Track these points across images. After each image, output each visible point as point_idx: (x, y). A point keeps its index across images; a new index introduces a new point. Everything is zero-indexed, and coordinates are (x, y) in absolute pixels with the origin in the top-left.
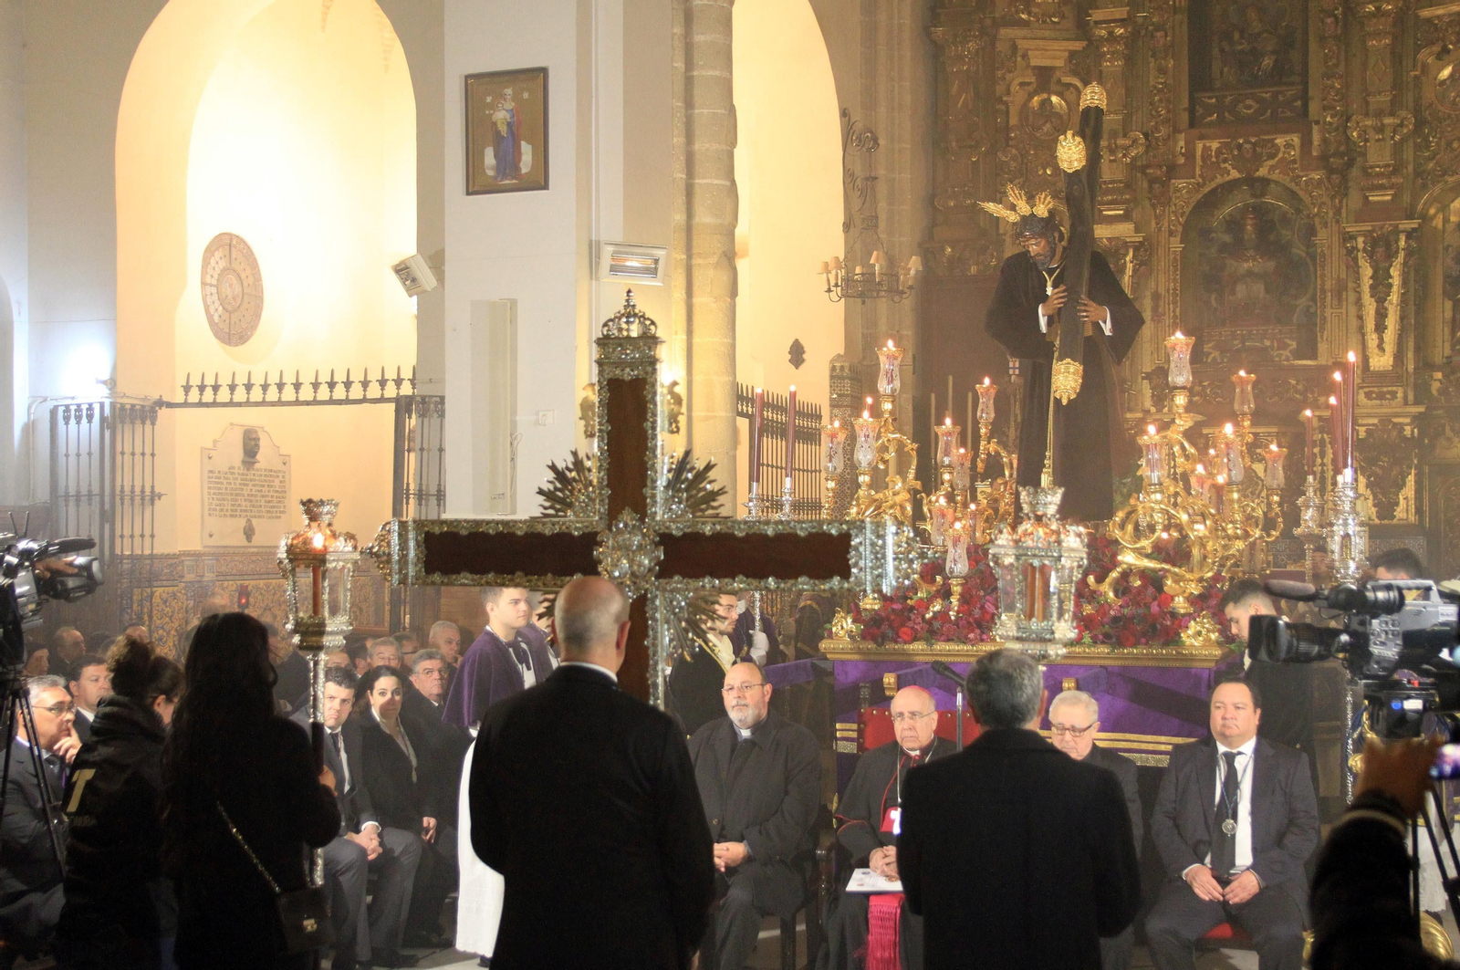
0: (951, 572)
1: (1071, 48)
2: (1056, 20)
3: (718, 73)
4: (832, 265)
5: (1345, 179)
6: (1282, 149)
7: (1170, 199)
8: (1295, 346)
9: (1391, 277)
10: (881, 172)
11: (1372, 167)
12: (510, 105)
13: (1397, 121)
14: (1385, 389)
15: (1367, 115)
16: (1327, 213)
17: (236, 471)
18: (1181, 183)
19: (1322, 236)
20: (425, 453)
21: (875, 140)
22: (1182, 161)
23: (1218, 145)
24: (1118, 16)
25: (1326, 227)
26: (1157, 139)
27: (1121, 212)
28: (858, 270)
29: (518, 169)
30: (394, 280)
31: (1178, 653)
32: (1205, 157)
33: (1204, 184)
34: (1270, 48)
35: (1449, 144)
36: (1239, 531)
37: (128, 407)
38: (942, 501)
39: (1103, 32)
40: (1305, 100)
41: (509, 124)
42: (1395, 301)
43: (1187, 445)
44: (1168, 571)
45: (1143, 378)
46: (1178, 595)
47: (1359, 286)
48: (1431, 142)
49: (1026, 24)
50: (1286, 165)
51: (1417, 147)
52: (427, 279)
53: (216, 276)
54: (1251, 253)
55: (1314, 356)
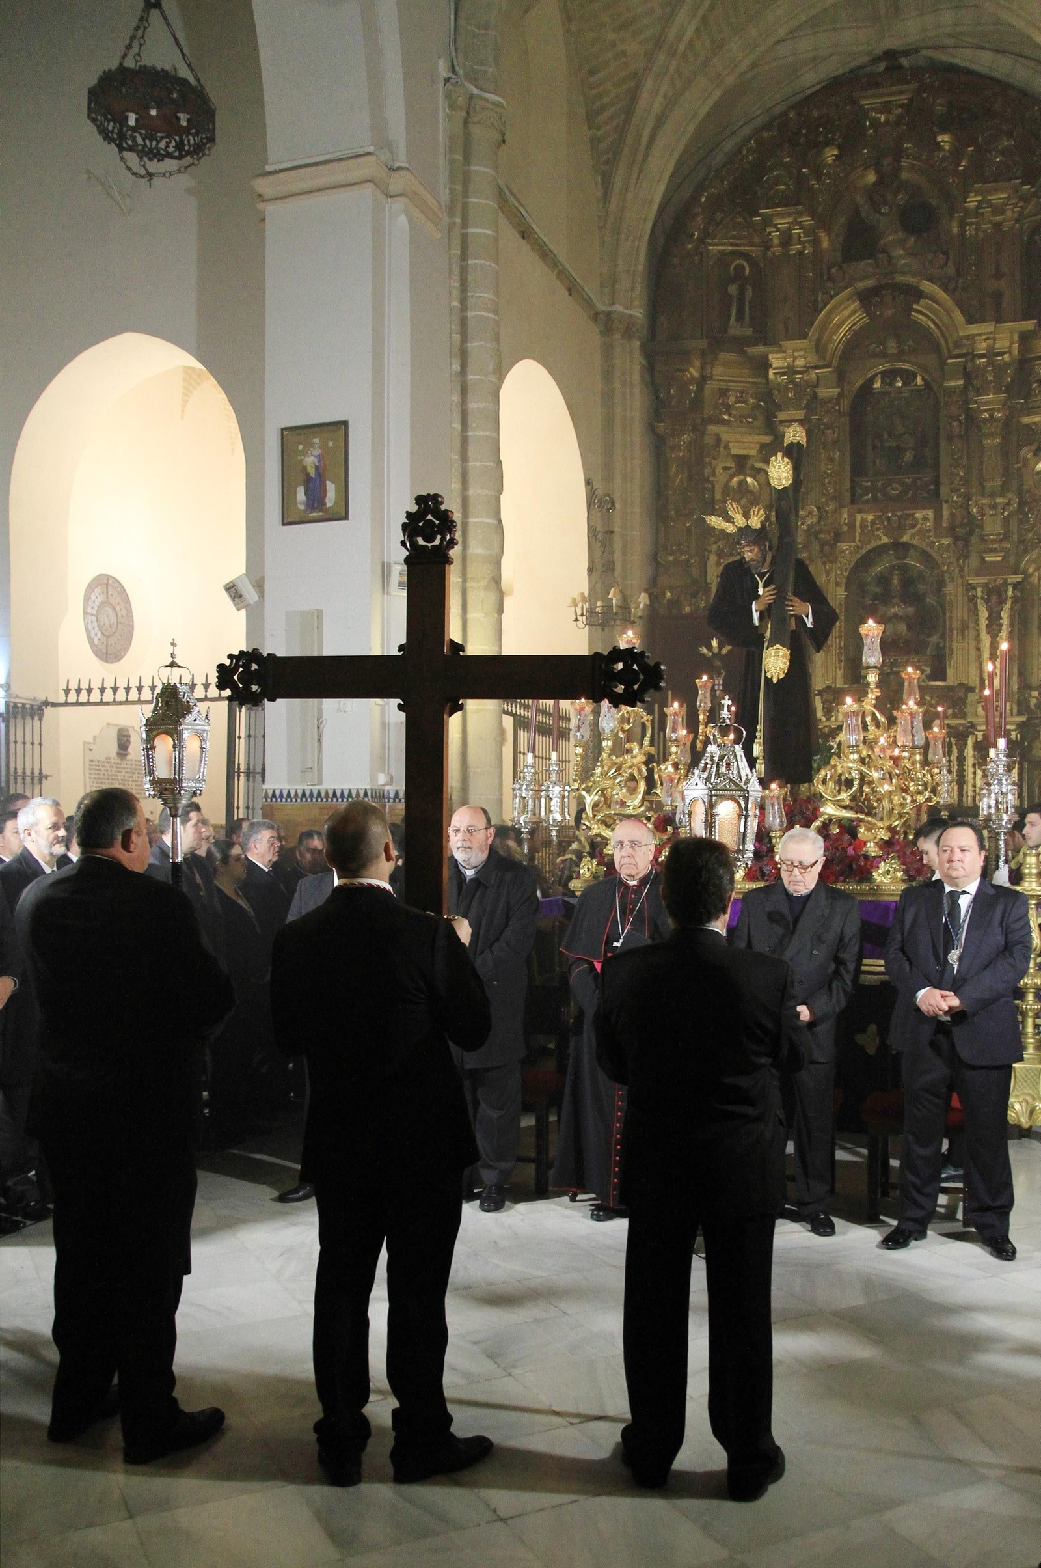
0: (680, 823)
1: (762, 441)
2: (750, 420)
3: (487, 434)
4: (578, 599)
5: (967, 542)
6: (921, 521)
7: (837, 558)
8: (929, 672)
9: (1002, 619)
10: (617, 529)
11: (987, 535)
12: (317, 452)
13: (1006, 501)
15: (983, 495)
16: (953, 570)
17: (112, 761)
18: (845, 546)
19: (949, 589)
20: (252, 740)
21: (613, 503)
22: (845, 529)
23: (873, 518)
24: (796, 417)
25: (953, 581)
26: (827, 512)
28: (599, 604)
29: (324, 503)
30: (226, 598)
31: (870, 889)
32: (863, 526)
33: (862, 546)
34: (910, 446)
36: (920, 787)
37: (20, 705)
38: (671, 769)
40: (937, 483)
41: (317, 468)
42: (1004, 637)
43: (878, 714)
44: (861, 820)
45: (817, 695)
46: (869, 841)
47: (978, 625)
48: (1030, 518)
49: (727, 422)
50: (923, 534)
51: (1021, 522)
52: (251, 595)
53: (96, 608)
54: (896, 600)
55: (944, 680)
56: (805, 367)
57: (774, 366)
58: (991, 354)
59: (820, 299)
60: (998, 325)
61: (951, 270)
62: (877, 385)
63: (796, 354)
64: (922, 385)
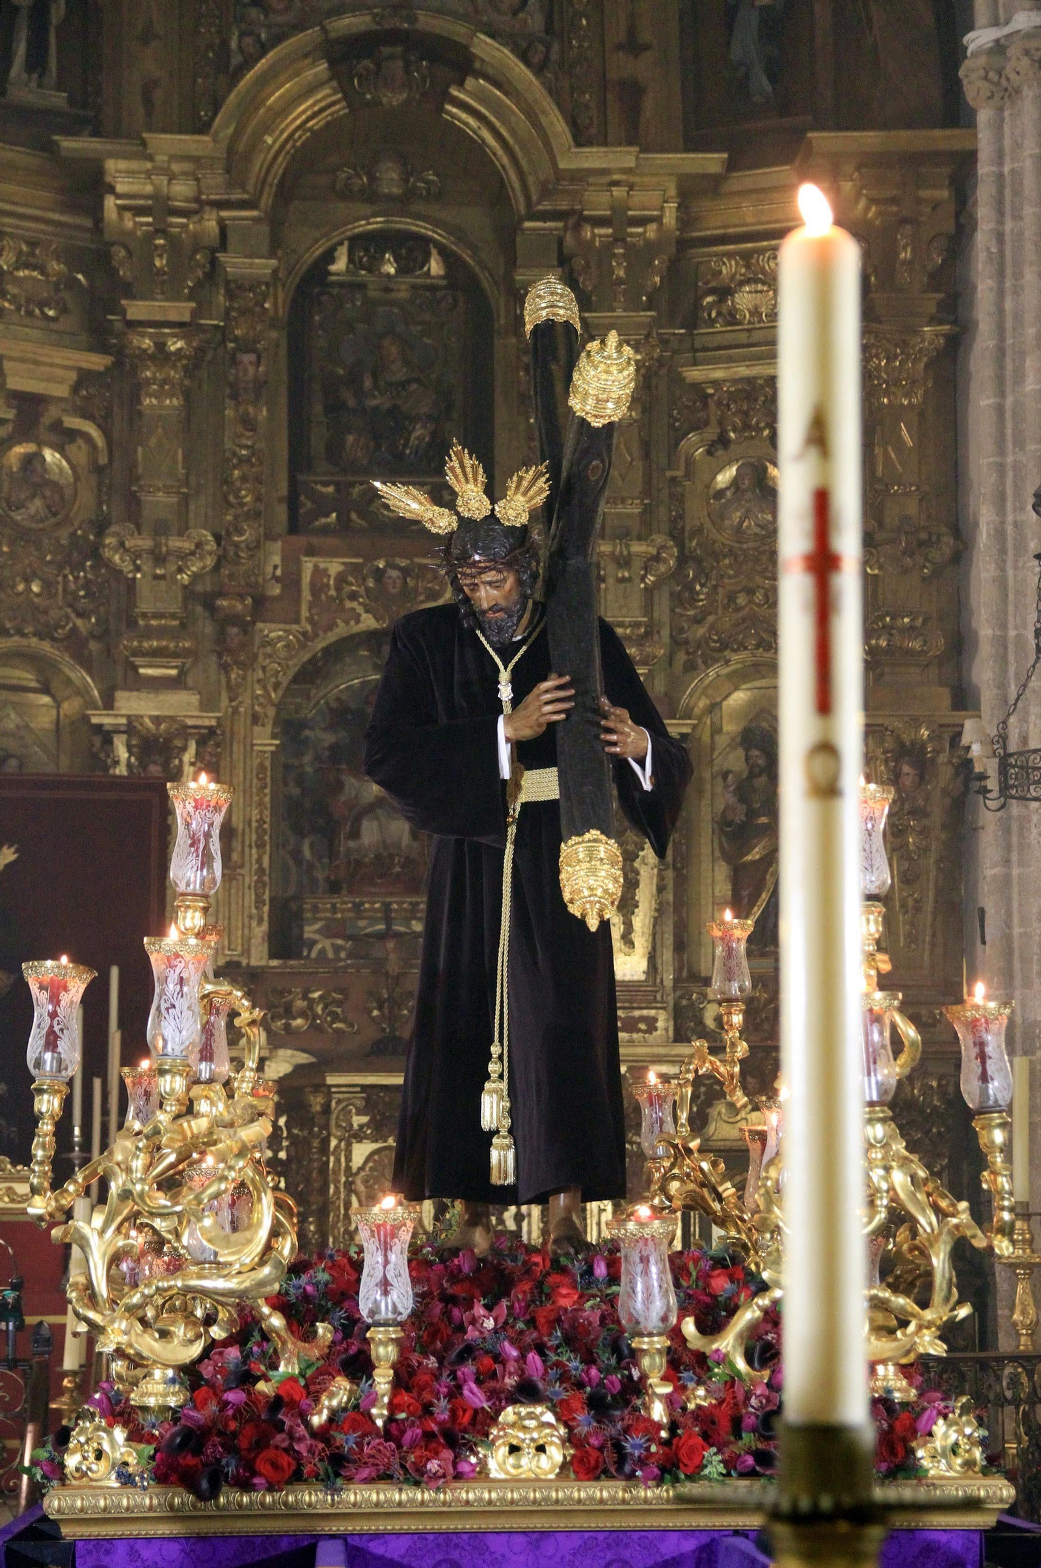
0: (372, 1312)
1: (84, 365)
2: (51, 313)
7: (255, 657)
13: (654, 551)
14: (637, 1013)
18: (273, 631)
22: (276, 590)
23: (341, 568)
24: (173, 317)
26: (237, 545)
27: (174, 672)
31: (912, 1496)
32: (317, 588)
33: (316, 635)
34: (424, 409)
35: (731, 597)
39: (147, 343)
48: (698, 593)
51: (677, 599)
56: (197, 200)
57: (120, 188)
58: (619, 219)
59: (234, 45)
60: (641, 156)
61: (534, 21)
62: (340, 264)
63: (176, 167)
64: (438, 277)
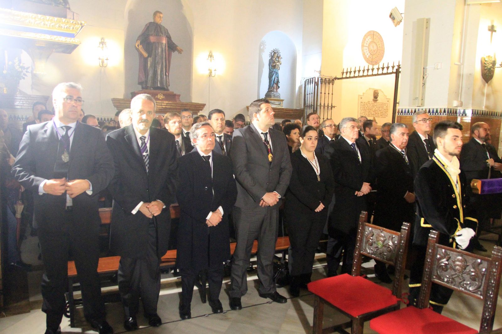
17: (370, 103)
37: (324, 79)
52: (399, 17)
53: (368, 44)
